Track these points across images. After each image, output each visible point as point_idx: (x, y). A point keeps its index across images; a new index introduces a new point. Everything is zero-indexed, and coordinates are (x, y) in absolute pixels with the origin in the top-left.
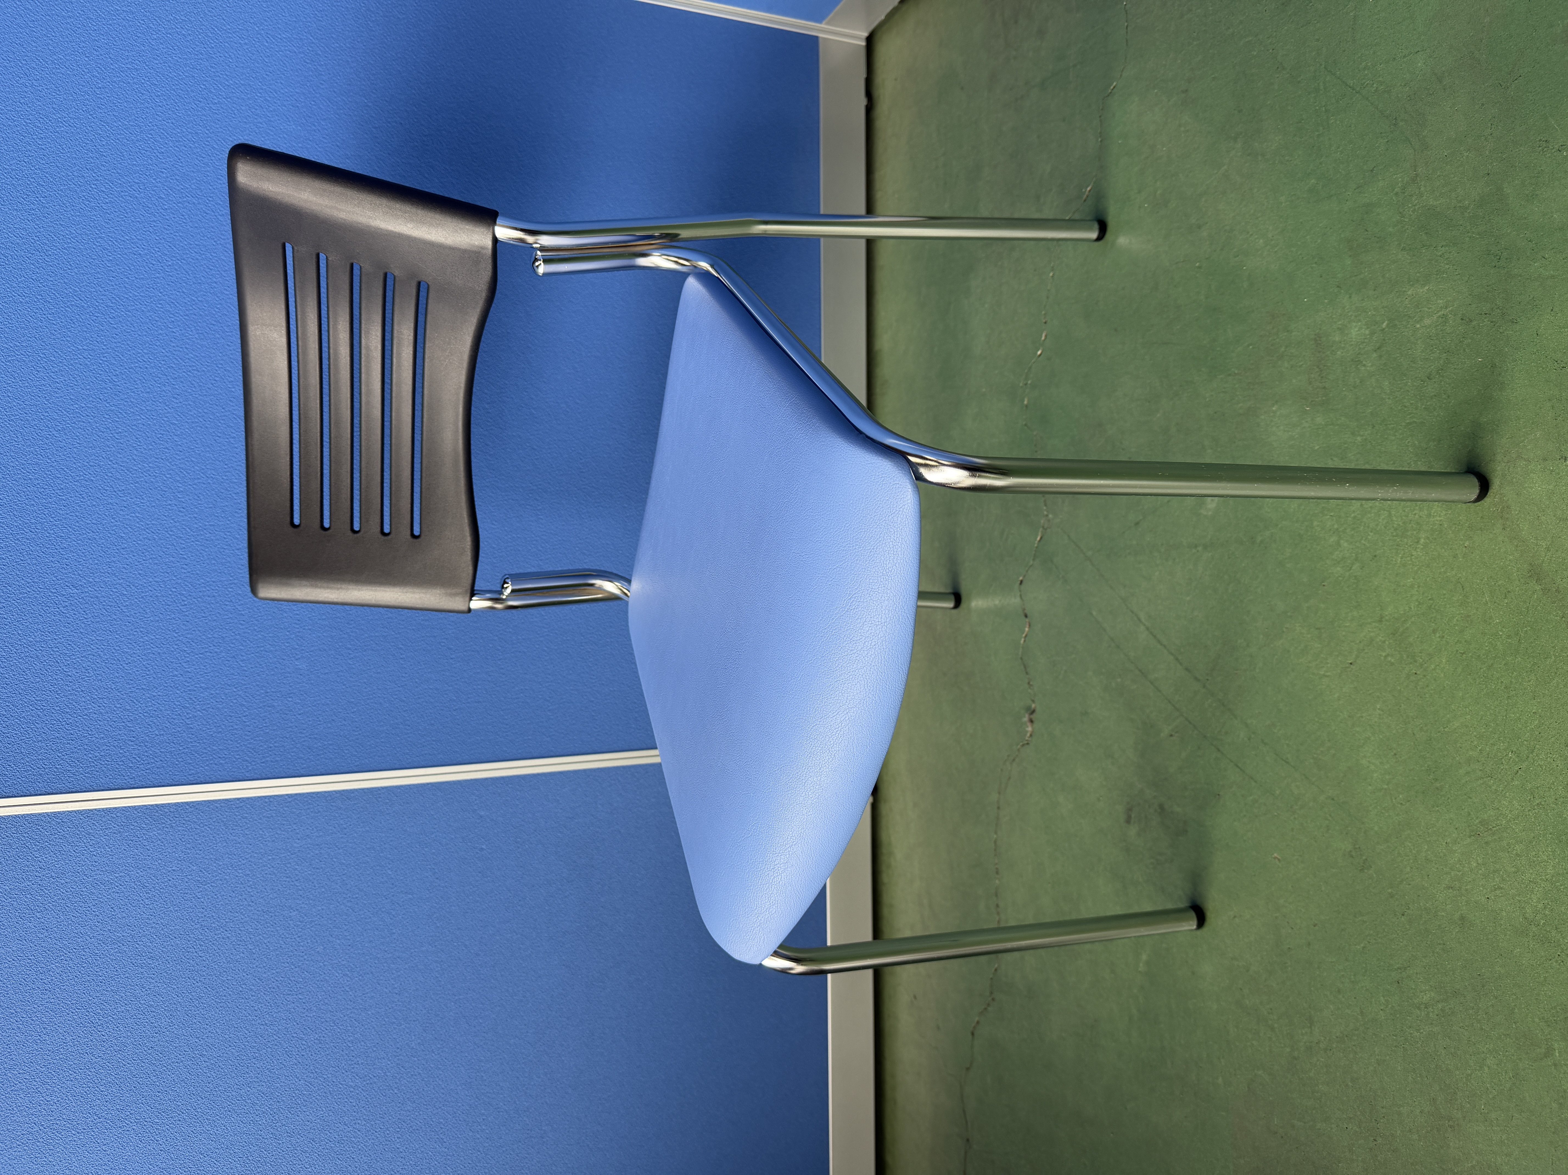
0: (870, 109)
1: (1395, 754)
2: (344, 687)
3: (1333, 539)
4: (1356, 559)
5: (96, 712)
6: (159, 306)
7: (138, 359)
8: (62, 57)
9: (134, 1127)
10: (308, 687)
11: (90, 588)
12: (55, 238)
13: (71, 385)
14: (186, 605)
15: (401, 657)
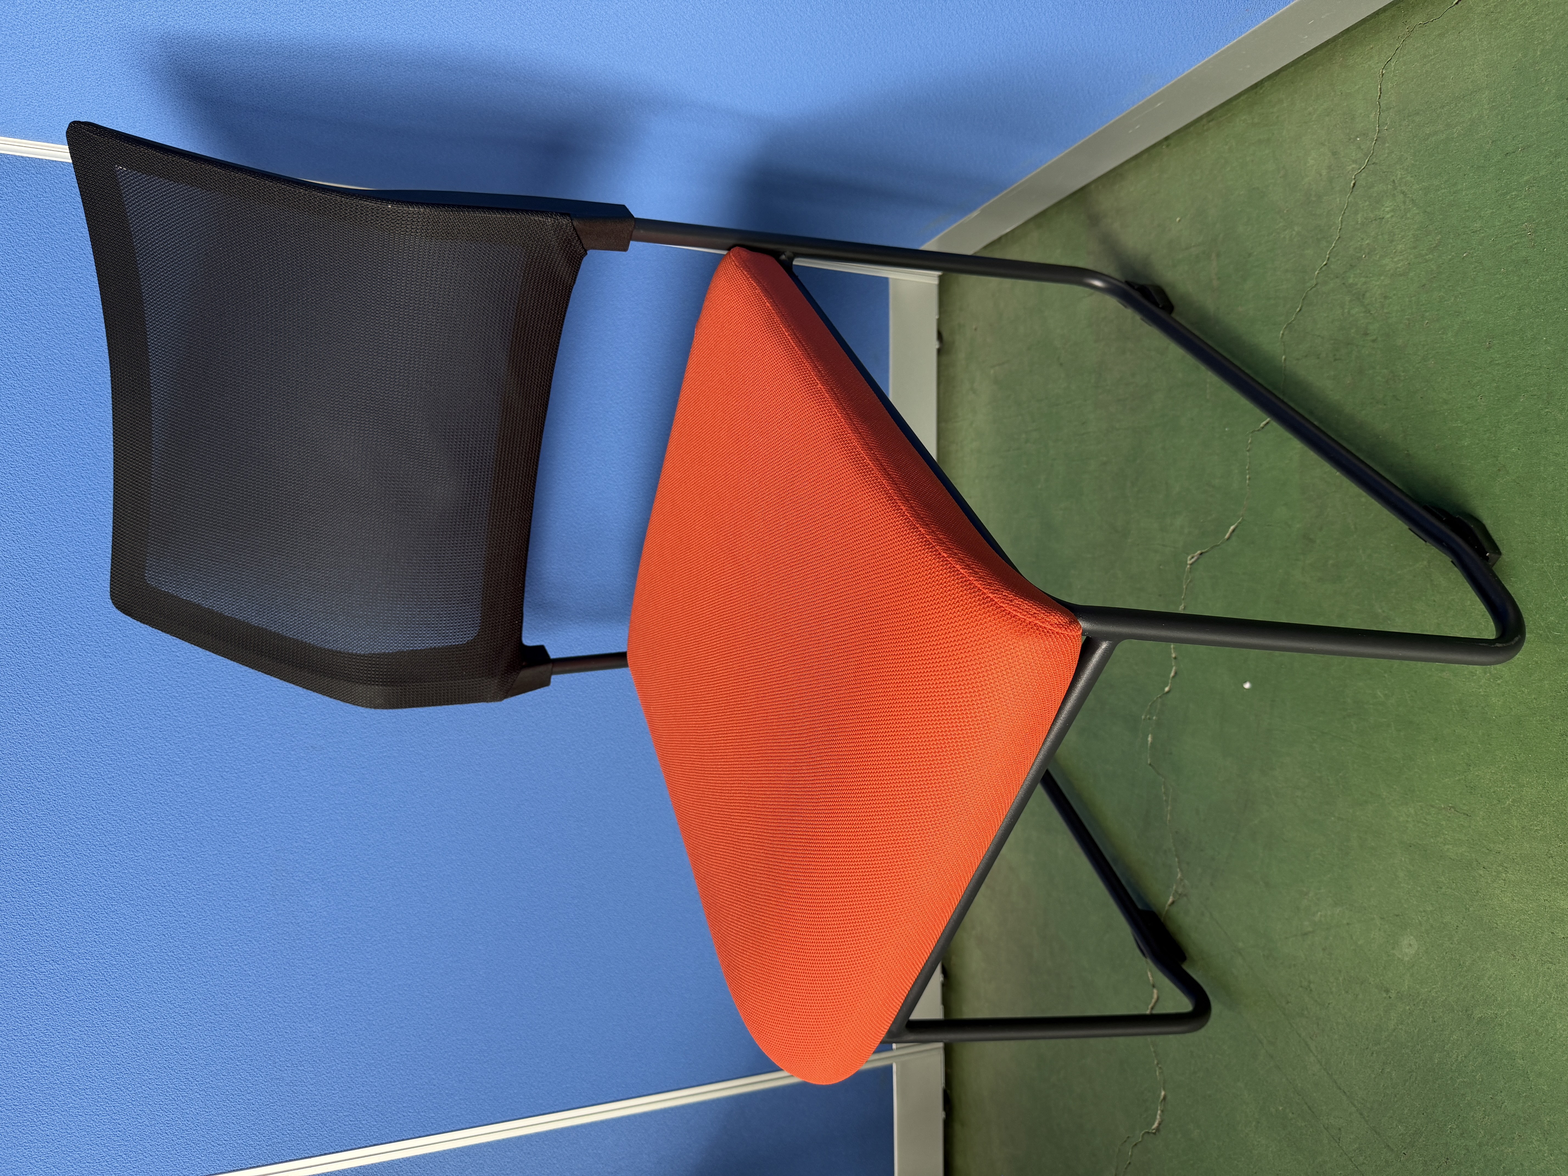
0: (941, 355)
2: (362, 1047)
5: (76, 1106)
7: (136, 690)
8: (58, 352)
10: (322, 1052)
11: (73, 962)
12: (44, 559)
13: (58, 726)
14: (184, 970)
15: (427, 1006)
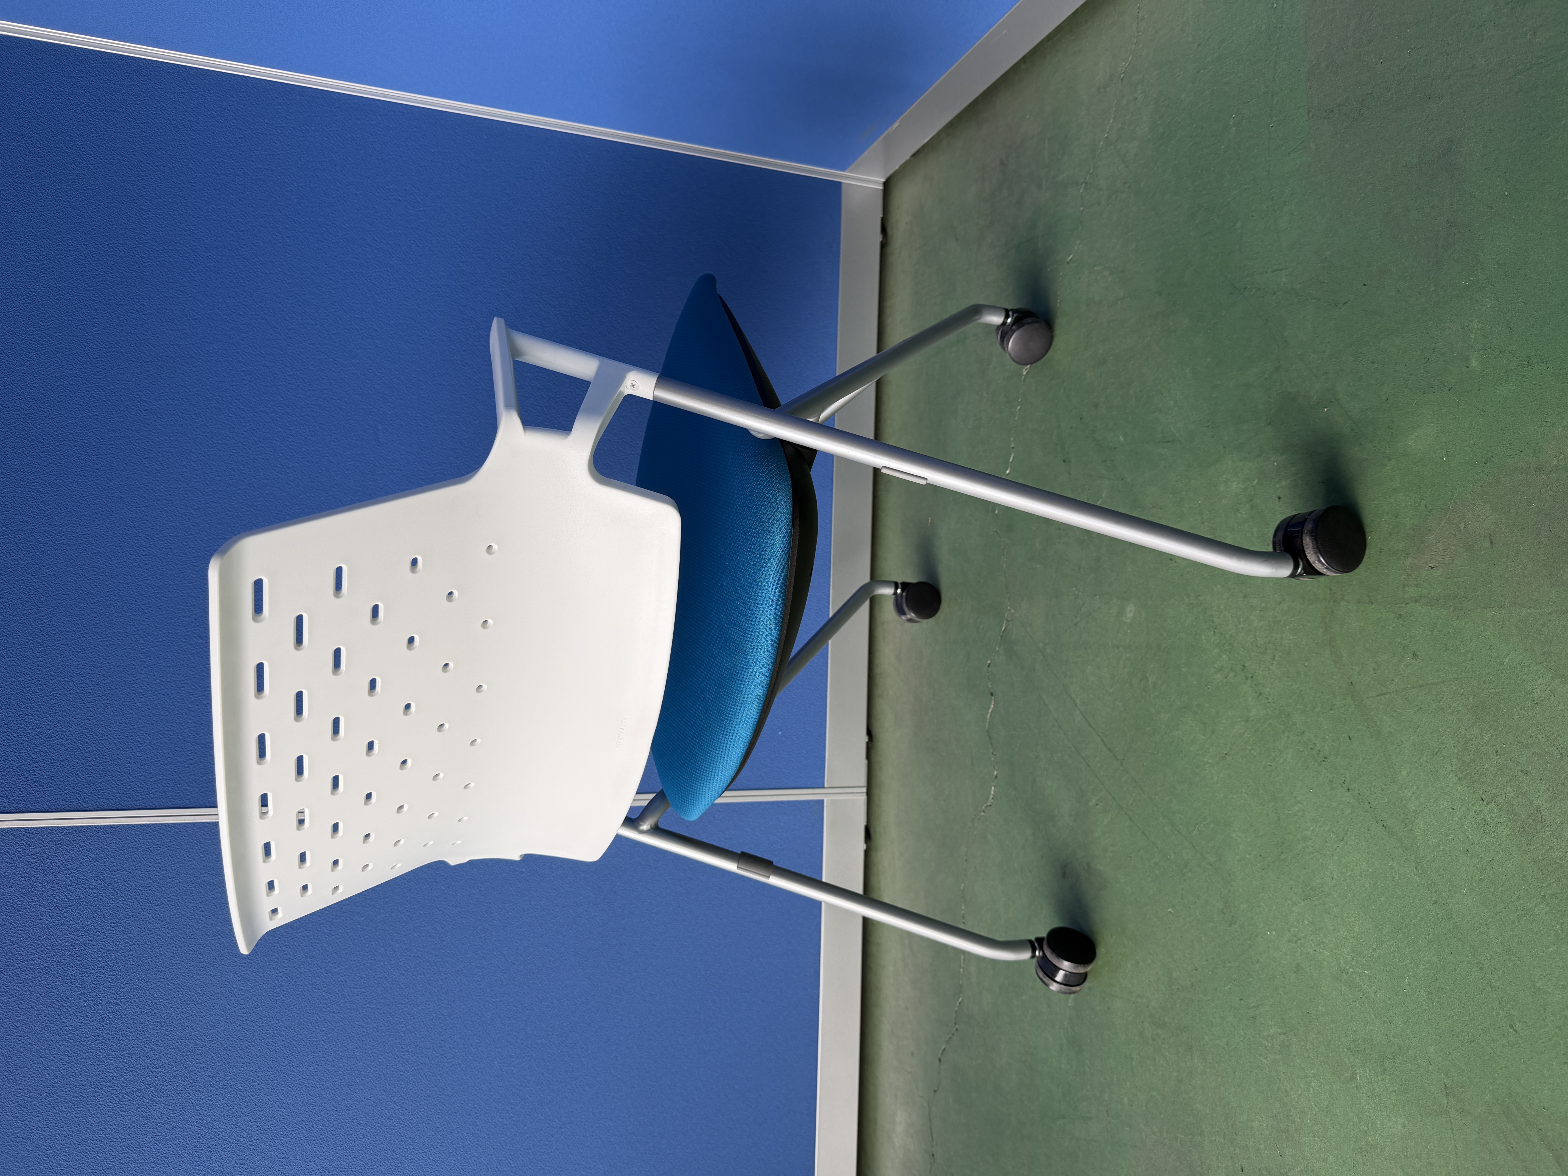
0: (884, 245)
1: (1255, 830)
3: (1216, 651)
4: (1231, 669)
6: (280, 408)
9: (222, 1092)
